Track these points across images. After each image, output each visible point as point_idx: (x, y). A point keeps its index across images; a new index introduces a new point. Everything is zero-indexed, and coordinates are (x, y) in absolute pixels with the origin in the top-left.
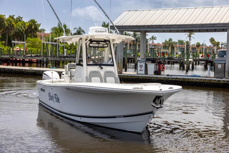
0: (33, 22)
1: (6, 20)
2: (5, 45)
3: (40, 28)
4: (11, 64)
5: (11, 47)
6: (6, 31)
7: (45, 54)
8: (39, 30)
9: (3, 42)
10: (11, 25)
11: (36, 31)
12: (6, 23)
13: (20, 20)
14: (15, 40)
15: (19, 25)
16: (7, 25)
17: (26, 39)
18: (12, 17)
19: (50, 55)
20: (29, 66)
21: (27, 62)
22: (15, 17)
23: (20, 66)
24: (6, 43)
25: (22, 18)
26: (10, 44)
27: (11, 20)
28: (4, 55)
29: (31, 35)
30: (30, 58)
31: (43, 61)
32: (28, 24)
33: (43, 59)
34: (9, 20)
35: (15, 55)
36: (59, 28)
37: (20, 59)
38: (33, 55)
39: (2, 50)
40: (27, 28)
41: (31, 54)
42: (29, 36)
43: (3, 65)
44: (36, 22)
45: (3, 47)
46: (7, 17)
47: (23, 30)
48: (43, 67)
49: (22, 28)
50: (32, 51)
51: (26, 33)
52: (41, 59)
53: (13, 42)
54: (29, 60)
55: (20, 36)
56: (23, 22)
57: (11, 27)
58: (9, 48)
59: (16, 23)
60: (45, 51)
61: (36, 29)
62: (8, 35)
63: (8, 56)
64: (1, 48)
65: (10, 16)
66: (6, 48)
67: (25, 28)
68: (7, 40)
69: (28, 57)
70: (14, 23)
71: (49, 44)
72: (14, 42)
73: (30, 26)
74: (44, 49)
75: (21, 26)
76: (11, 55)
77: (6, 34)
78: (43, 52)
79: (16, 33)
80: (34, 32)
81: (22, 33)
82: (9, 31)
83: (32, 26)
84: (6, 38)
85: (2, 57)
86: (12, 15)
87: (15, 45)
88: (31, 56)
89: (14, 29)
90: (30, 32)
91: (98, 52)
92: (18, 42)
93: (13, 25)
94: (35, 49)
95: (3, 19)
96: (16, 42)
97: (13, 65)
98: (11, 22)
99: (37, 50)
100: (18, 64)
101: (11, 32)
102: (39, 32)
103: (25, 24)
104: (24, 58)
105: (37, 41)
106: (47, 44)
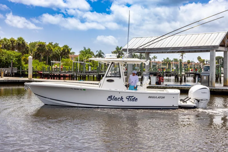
0: (66, 47)
1: (47, 46)
2: (46, 64)
3: (71, 52)
4: (50, 78)
5: (50, 65)
6: (47, 54)
7: (76, 70)
8: (70, 53)
9: (45, 62)
10: (50, 49)
11: (69, 53)
12: (46, 48)
13: (57, 46)
14: (53, 61)
15: (56, 50)
16: (47, 49)
17: (61, 60)
18: (51, 44)
19: (78, 71)
20: (63, 80)
21: (62, 76)
22: (53, 44)
23: (57, 79)
24: (46, 62)
25: (58, 44)
26: (50, 64)
27: (50, 46)
28: (45, 71)
29: (65, 57)
30: (64, 73)
31: (74, 76)
32: (62, 49)
33: (74, 74)
34: (49, 46)
35: (53, 71)
36: (85, 51)
37: (57, 74)
38: (66, 71)
39: (44, 68)
40: (61, 52)
41: (65, 70)
42: (63, 58)
43: (45, 79)
44: (68, 47)
45: (44, 66)
46: (47, 44)
47: (59, 53)
48: (74, 80)
49: (58, 51)
50: (65, 68)
51: (61, 55)
52: (72, 74)
53: (51, 62)
54: (64, 75)
55: (57, 57)
56: (59, 47)
57: (50, 51)
58: (49, 66)
59: (54, 48)
60: (75, 68)
61: (68, 52)
62: (48, 57)
63: (48, 72)
64: (43, 67)
65: (50, 43)
66: (47, 66)
67: (60, 51)
68: (47, 60)
69: (63, 73)
70: (52, 48)
71: (78, 63)
72: (53, 62)
73: (64, 50)
74: (74, 66)
75: (57, 50)
76: (51, 71)
77: (47, 56)
78: (74, 69)
79: (54, 55)
80: (66, 54)
81: (58, 55)
82: (49, 54)
83: (65, 50)
84: (47, 59)
85: (44, 73)
86: (50, 42)
87: (53, 64)
88: (65, 72)
89: (52, 52)
90: (64, 54)
91: (114, 68)
92: (55, 62)
93: (52, 50)
94: (67, 67)
95: (44, 45)
96: (54, 62)
97: (52, 79)
98: (50, 47)
99: (69, 67)
100: (55, 78)
101: (50, 55)
102: (70, 54)
103: (60, 49)
104: (60, 74)
105: (69, 61)
106: (76, 63)
